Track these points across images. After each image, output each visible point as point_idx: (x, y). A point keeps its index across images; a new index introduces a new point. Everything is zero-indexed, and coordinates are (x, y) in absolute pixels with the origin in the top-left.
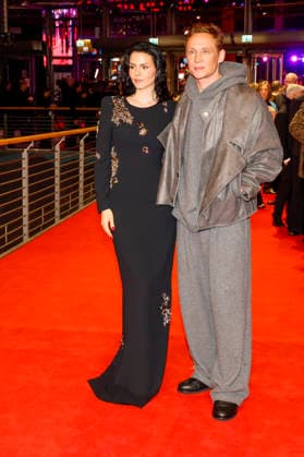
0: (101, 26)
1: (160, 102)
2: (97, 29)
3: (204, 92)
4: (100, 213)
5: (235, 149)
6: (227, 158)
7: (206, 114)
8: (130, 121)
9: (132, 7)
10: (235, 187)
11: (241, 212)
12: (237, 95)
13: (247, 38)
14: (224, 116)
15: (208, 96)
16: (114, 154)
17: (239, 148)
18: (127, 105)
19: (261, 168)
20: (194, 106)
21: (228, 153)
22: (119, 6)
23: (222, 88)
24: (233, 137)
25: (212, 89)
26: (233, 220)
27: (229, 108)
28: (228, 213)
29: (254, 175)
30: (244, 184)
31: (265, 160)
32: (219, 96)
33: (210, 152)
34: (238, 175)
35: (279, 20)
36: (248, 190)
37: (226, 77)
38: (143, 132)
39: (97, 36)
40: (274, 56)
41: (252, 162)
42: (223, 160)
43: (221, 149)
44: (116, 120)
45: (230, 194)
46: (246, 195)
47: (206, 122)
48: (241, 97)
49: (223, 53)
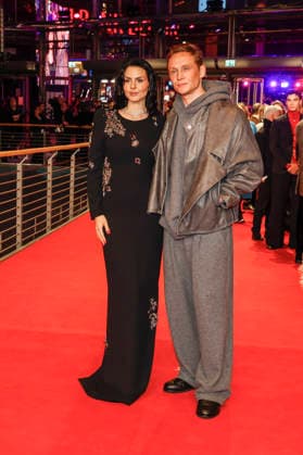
0: (91, 49)
1: (150, 116)
2: (88, 52)
3: (189, 106)
4: (93, 218)
5: (215, 160)
6: (208, 168)
7: (190, 127)
8: (122, 133)
9: (121, 32)
10: (215, 196)
11: (221, 221)
12: (219, 110)
14: (207, 129)
15: (191, 111)
16: (107, 164)
17: (219, 159)
18: (120, 117)
19: (241, 179)
21: (208, 163)
22: (109, 30)
23: (205, 102)
27: (211, 122)
28: (207, 221)
29: (233, 185)
30: (223, 193)
31: (244, 172)
33: (192, 163)
34: (217, 184)
36: (227, 199)
38: (135, 143)
39: (88, 58)
40: (256, 80)
42: (203, 169)
43: (202, 159)
44: (109, 131)
45: (210, 201)
46: (225, 204)
47: (190, 134)
48: (223, 112)
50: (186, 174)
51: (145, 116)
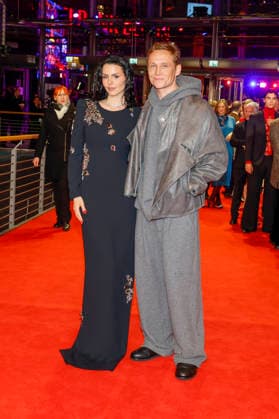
0: (88, 46)
1: (128, 107)
2: (85, 48)
3: (163, 99)
5: (186, 151)
6: (178, 158)
7: (163, 120)
8: (100, 122)
9: (117, 32)
10: (185, 184)
12: (190, 104)
13: (213, 63)
14: (178, 122)
15: (166, 103)
16: (85, 150)
17: (189, 150)
18: (99, 107)
19: (208, 168)
20: (154, 111)
21: (179, 154)
22: (105, 29)
23: (178, 97)
24: (184, 140)
25: (169, 97)
26: (184, 212)
27: (183, 115)
28: (178, 206)
29: (201, 174)
30: (192, 182)
31: (212, 162)
32: (174, 104)
33: (165, 152)
34: (187, 173)
35: (241, 50)
36: (196, 187)
37: (181, 88)
38: (111, 132)
39: (84, 54)
40: (236, 80)
41: (201, 162)
42: (174, 160)
43: (174, 149)
44: (88, 119)
45: (180, 189)
46: (194, 191)
47: (163, 126)
48: (194, 106)
49: (179, 68)
50: (159, 162)
51: (123, 108)
